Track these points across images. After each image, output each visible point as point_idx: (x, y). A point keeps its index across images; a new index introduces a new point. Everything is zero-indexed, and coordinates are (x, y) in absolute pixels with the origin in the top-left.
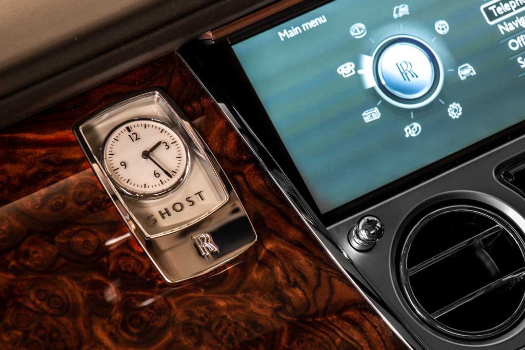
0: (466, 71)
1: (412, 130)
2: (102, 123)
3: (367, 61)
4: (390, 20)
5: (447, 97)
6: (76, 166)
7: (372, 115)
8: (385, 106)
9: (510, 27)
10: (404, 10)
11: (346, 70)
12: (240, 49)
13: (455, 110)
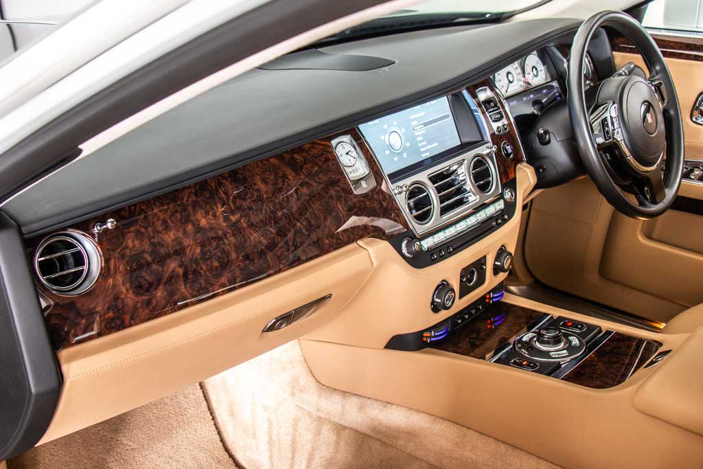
0: (408, 144)
5: (404, 150)
7: (388, 152)
8: (390, 150)
9: (417, 134)
11: (383, 138)
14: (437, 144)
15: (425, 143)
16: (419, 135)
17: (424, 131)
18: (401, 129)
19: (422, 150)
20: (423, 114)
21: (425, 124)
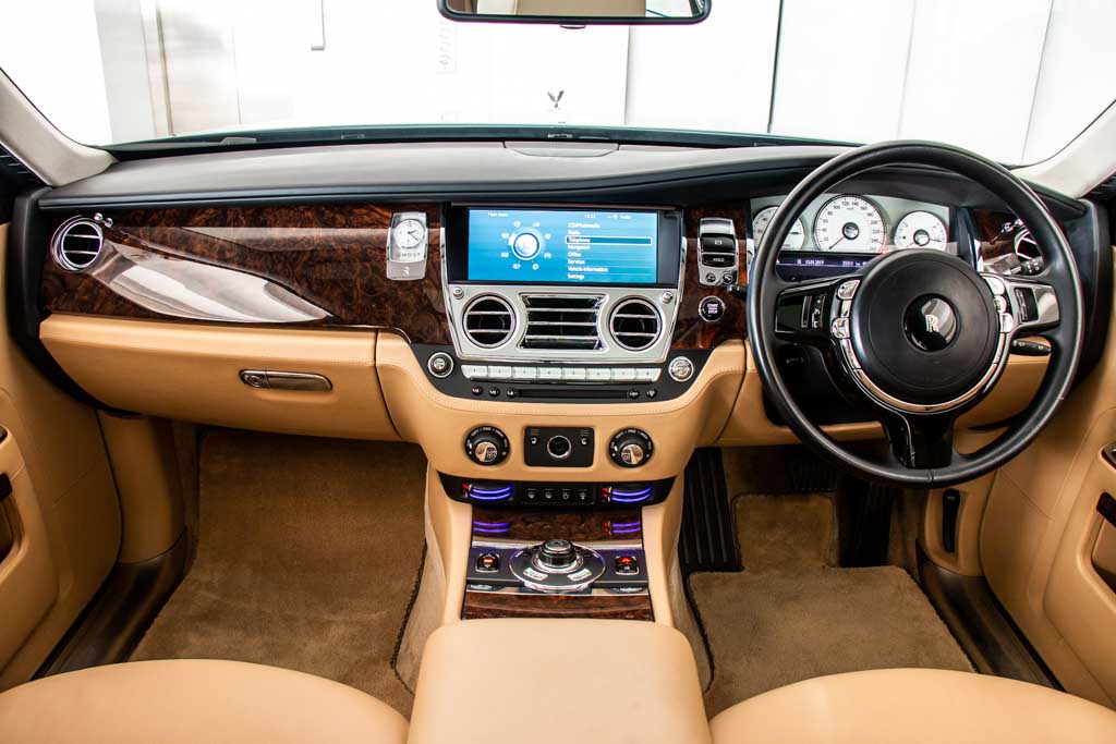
0: (548, 255)
1: (516, 266)
2: (405, 216)
3: (514, 236)
4: (530, 225)
5: (535, 261)
6: (385, 226)
7: (505, 255)
8: (511, 254)
9: (572, 248)
10: (537, 225)
11: (505, 236)
12: (473, 213)
13: (535, 267)
14: (606, 270)
15: (583, 262)
16: (575, 250)
17: (588, 248)
18: (544, 235)
19: (570, 269)
20: (597, 226)
21: (593, 240)
